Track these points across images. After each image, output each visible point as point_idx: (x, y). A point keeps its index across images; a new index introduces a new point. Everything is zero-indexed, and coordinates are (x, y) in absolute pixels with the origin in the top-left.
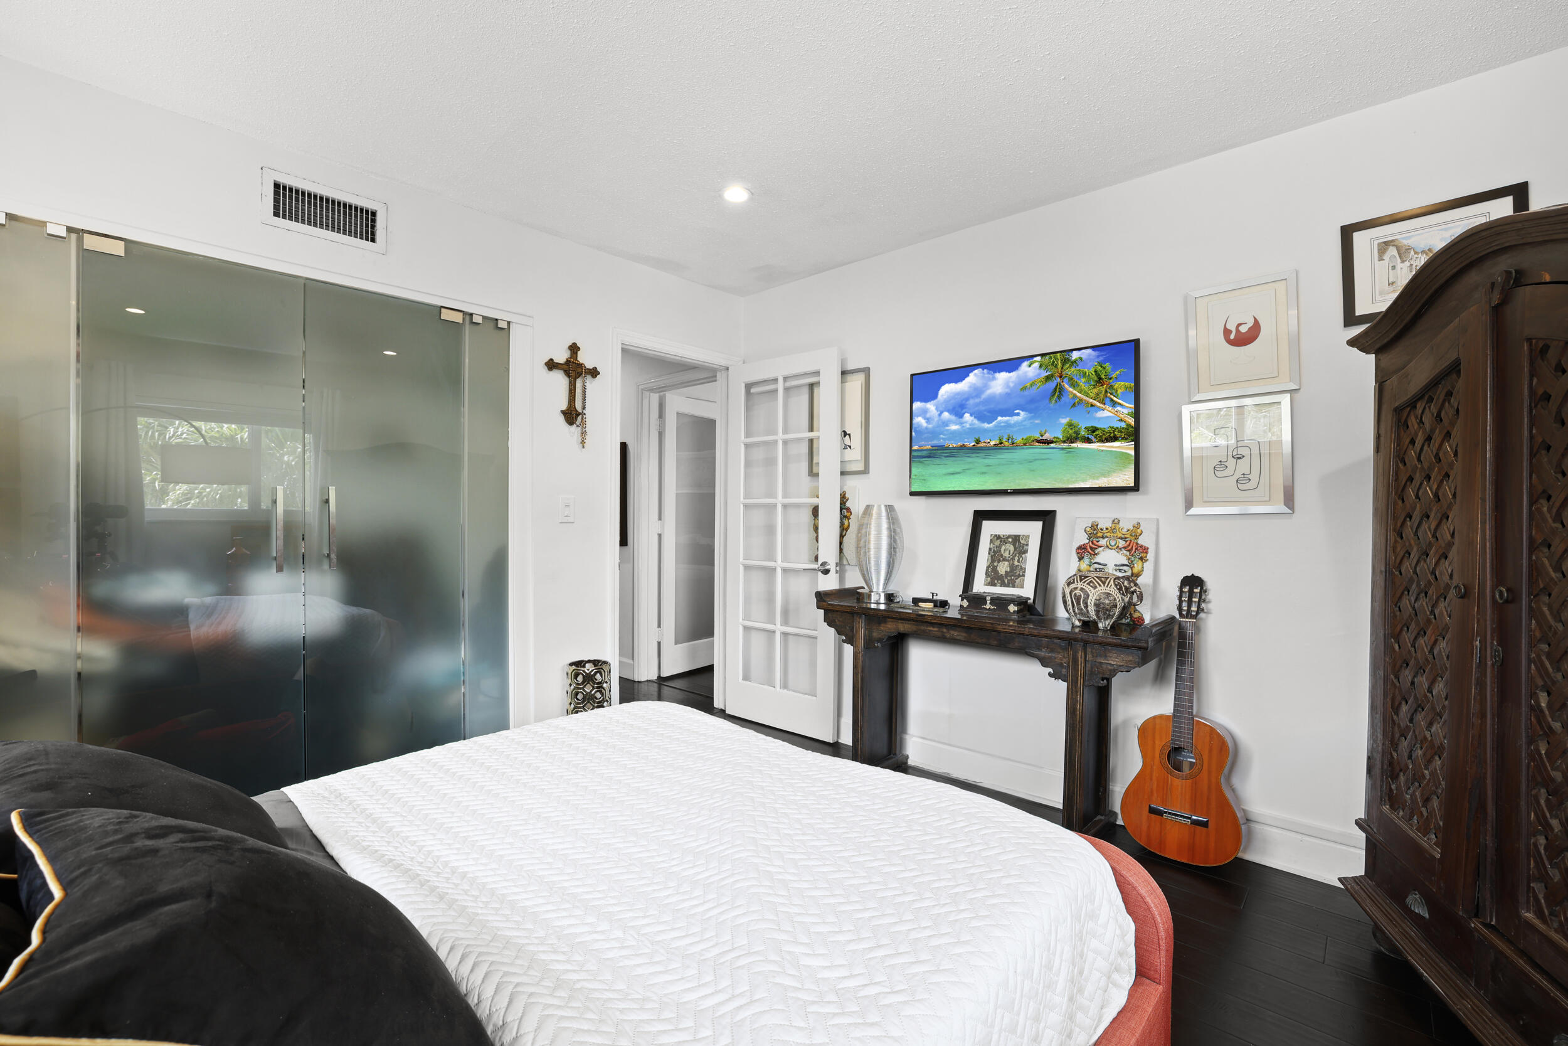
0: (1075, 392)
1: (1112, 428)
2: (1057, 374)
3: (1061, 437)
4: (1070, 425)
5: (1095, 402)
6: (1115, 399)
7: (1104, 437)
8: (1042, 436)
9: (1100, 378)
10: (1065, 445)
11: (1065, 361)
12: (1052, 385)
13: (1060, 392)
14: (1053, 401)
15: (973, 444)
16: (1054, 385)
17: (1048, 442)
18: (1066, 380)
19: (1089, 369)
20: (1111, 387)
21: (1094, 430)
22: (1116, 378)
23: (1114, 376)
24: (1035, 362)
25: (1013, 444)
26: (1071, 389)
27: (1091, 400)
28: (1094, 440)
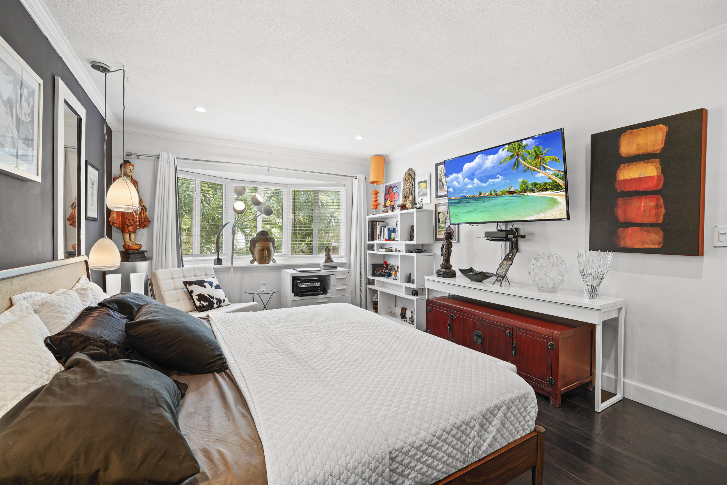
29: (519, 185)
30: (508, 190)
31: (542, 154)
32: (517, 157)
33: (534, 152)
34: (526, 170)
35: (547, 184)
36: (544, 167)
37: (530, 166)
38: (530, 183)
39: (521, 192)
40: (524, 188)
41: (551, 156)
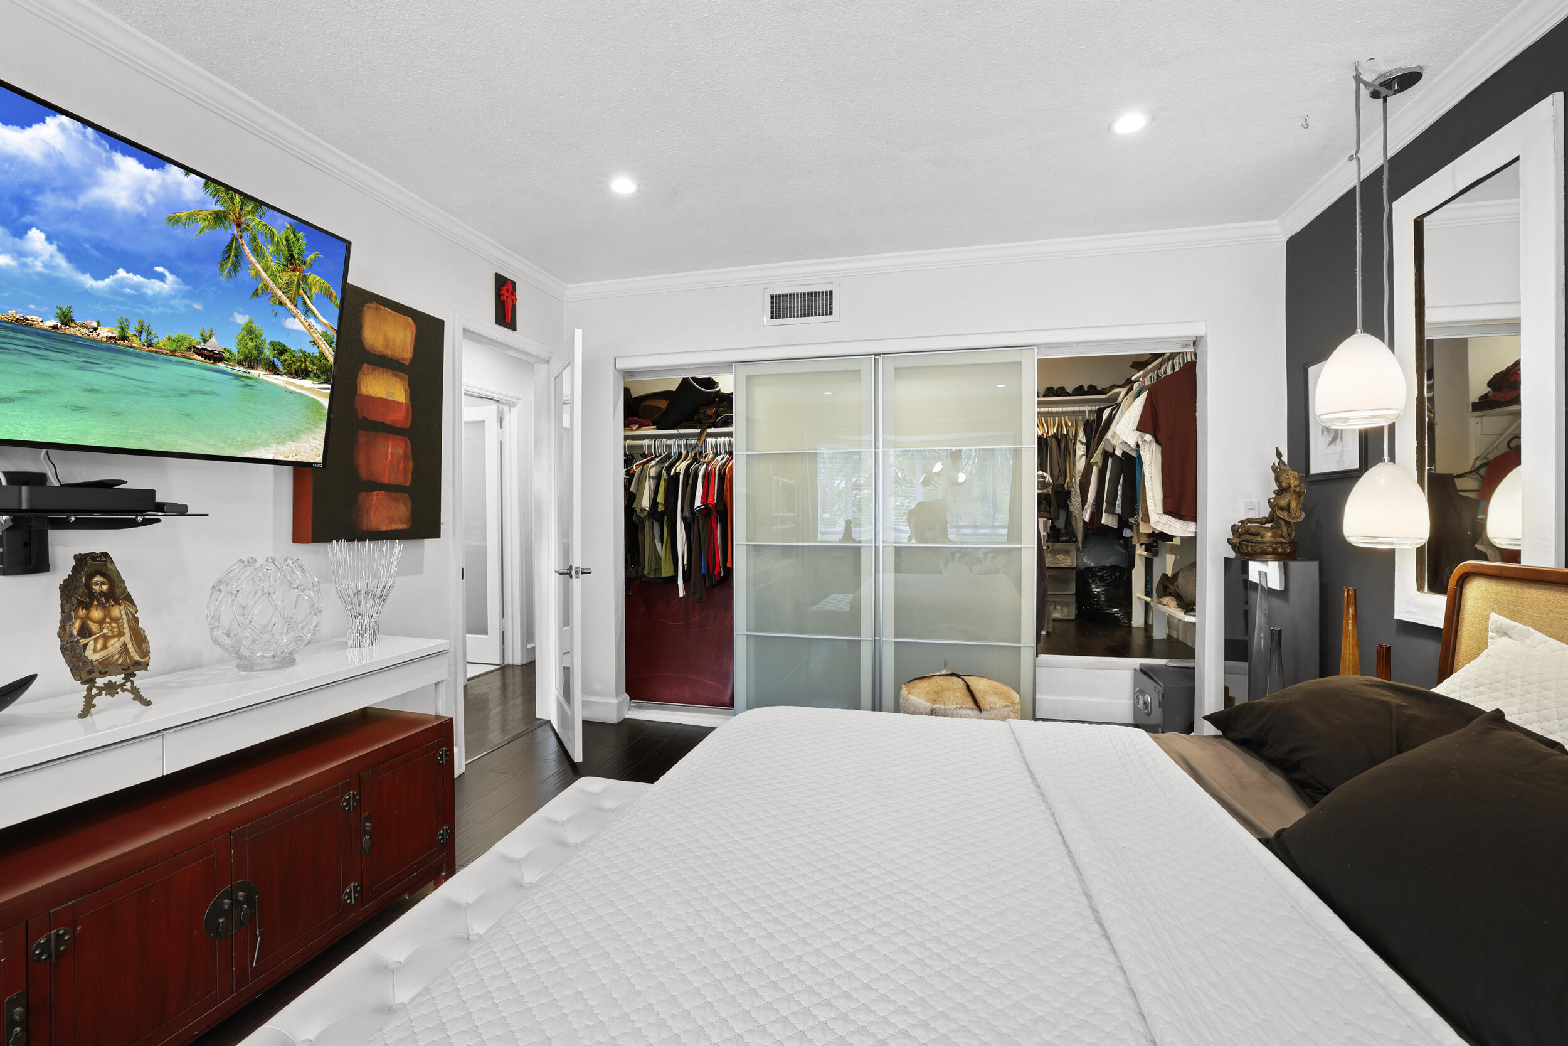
29: (238, 333)
30: (199, 343)
31: (305, 263)
32: (235, 229)
33: (285, 244)
34: (260, 292)
35: (309, 359)
36: (305, 303)
37: (271, 284)
38: (268, 341)
39: (240, 363)
40: (250, 352)
41: (322, 281)
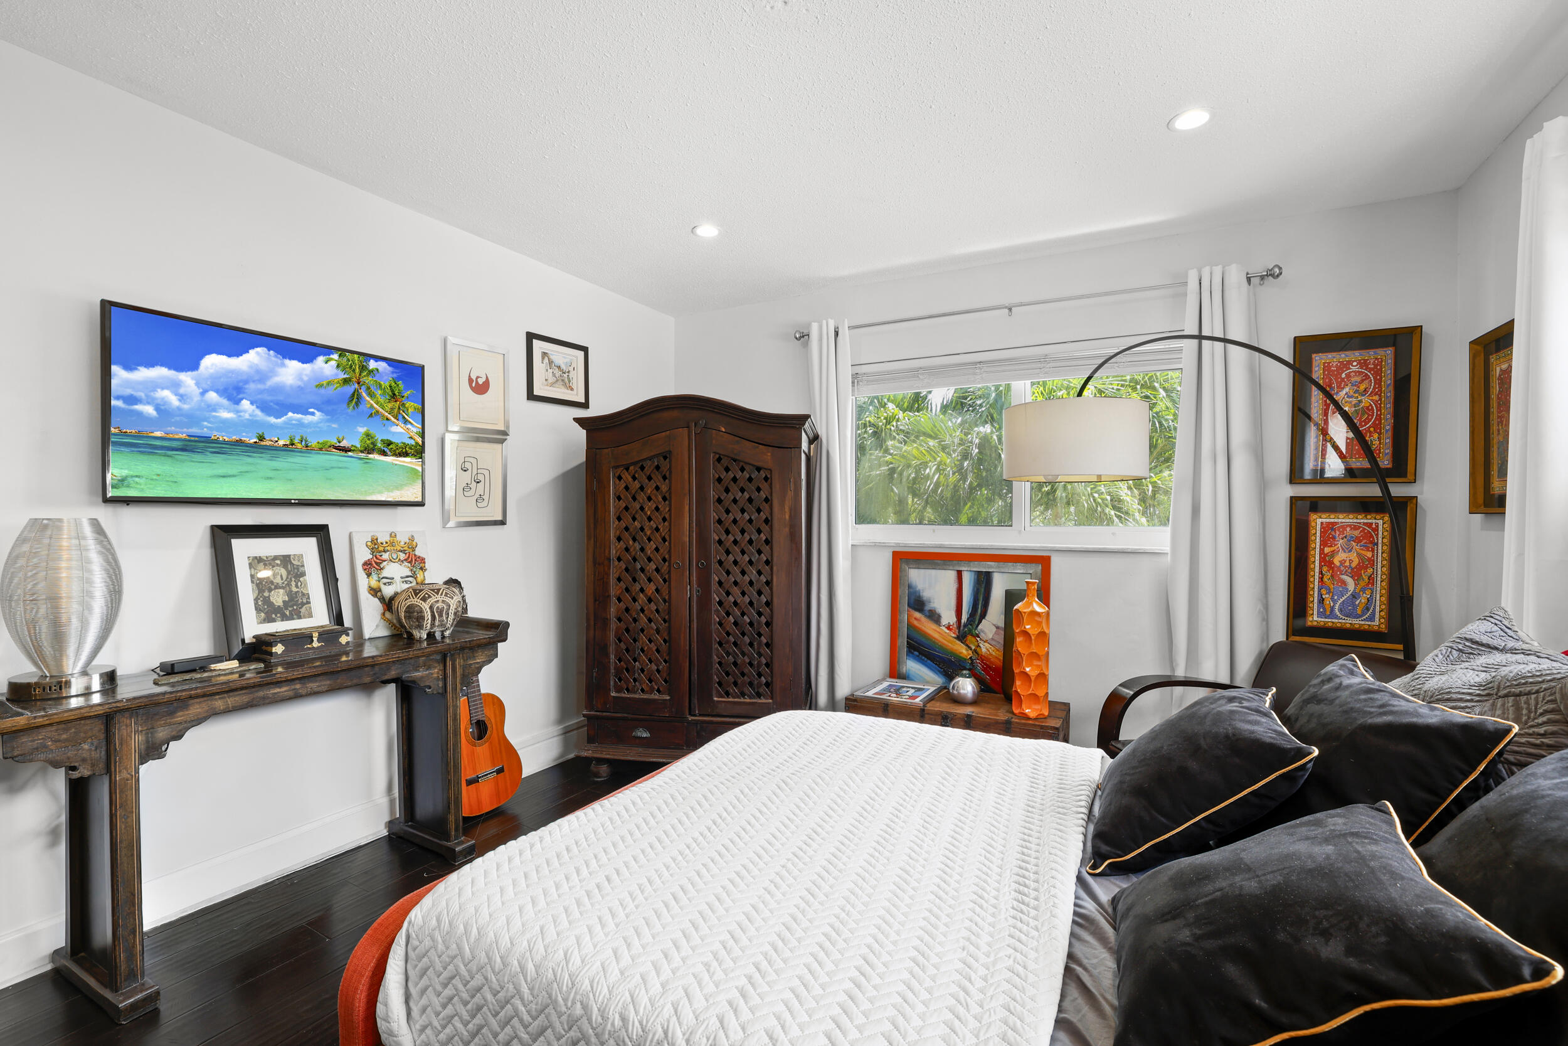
0: (372, 402)
1: (404, 444)
2: (354, 380)
3: (359, 446)
4: (368, 435)
5: (390, 416)
6: (406, 416)
7: (397, 451)
8: (339, 442)
9: (394, 394)
10: (363, 455)
11: (363, 368)
12: (350, 389)
13: (357, 398)
14: (351, 407)
15: (255, 440)
16: (353, 390)
17: (346, 450)
18: (363, 387)
19: (385, 383)
20: (403, 405)
21: (389, 443)
22: (408, 397)
23: (406, 395)
24: (332, 359)
25: (307, 447)
26: (368, 398)
27: (387, 414)
28: (389, 453)
